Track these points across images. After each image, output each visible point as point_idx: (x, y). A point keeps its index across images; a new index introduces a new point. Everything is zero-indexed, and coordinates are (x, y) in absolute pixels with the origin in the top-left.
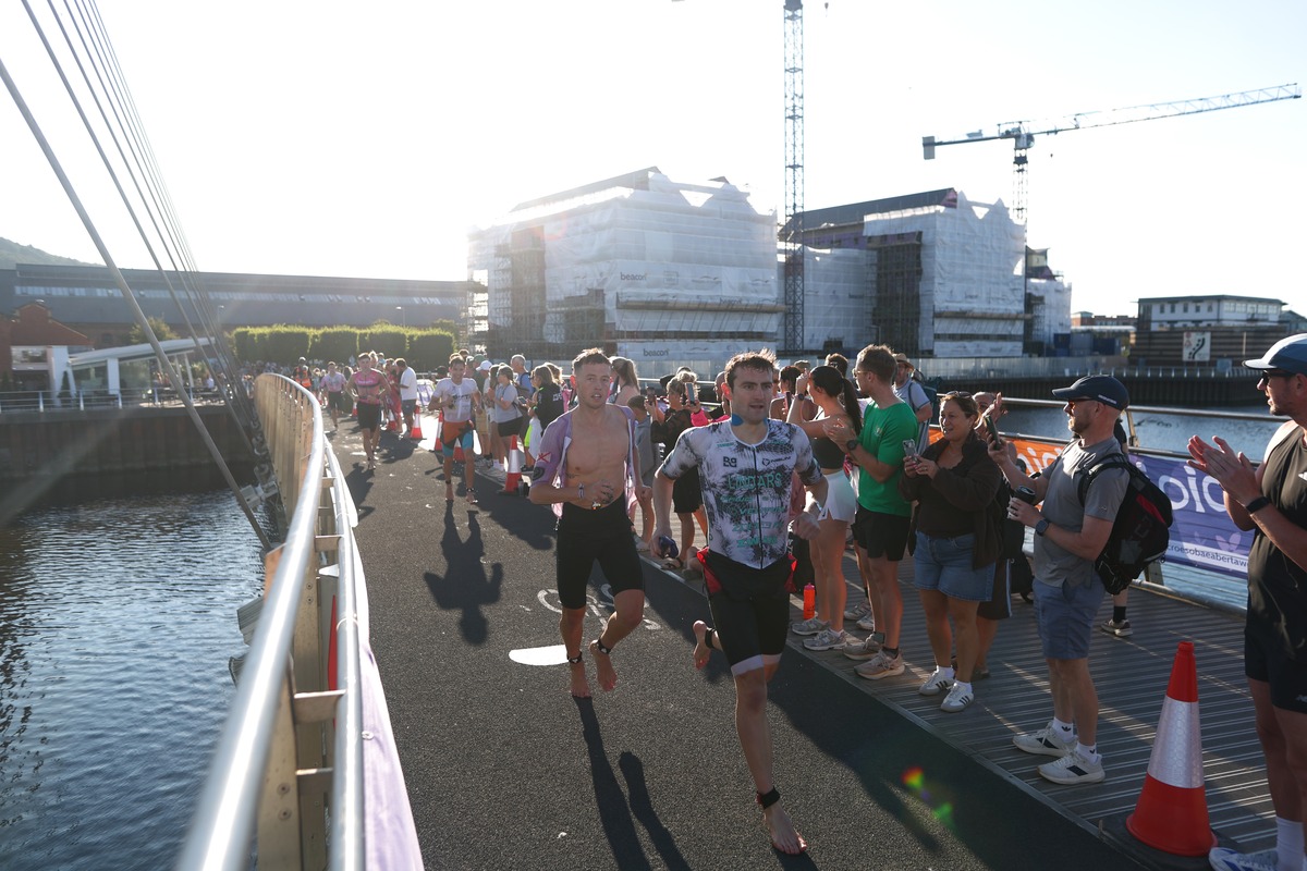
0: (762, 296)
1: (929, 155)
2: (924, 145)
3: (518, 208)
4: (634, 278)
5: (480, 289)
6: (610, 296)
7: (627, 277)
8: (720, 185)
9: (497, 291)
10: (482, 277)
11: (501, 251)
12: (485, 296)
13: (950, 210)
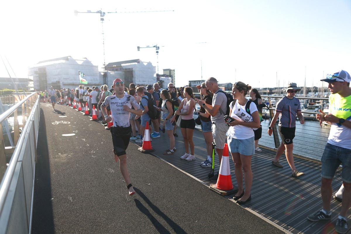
0: (96, 82)
1: (139, 50)
2: (138, 48)
3: (40, 63)
4: (66, 79)
5: (31, 81)
6: (61, 82)
7: (65, 79)
8: (85, 59)
9: (35, 81)
10: (32, 78)
11: (36, 72)
12: (33, 82)
13: (138, 64)
